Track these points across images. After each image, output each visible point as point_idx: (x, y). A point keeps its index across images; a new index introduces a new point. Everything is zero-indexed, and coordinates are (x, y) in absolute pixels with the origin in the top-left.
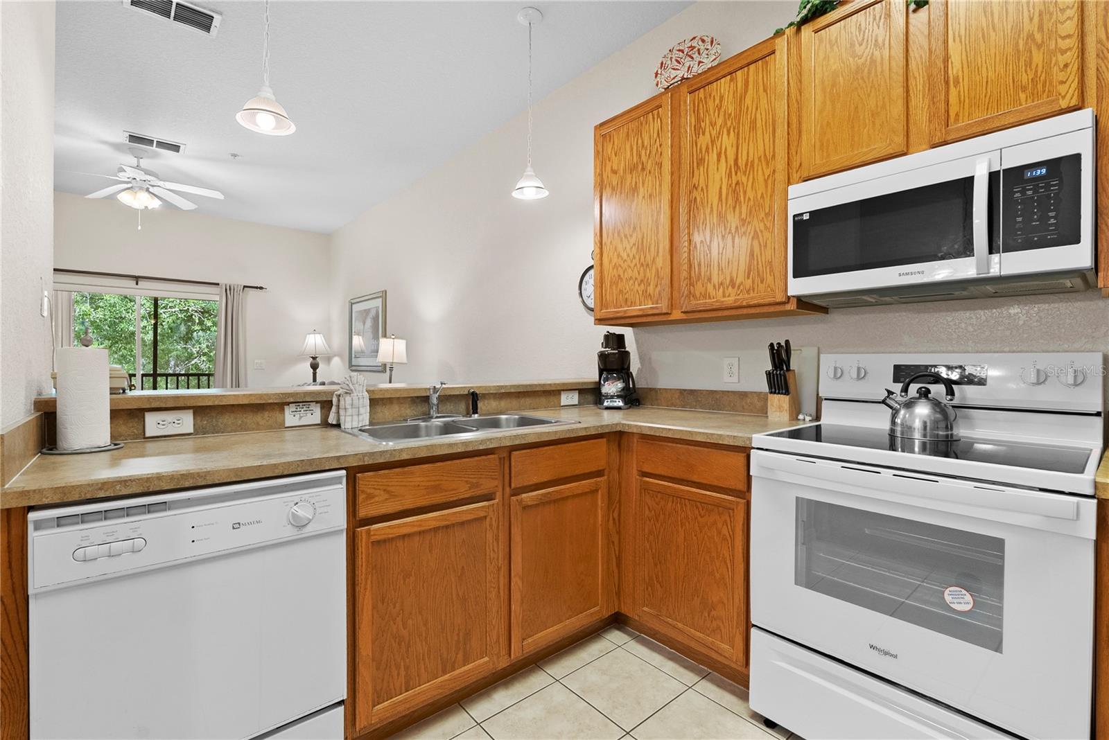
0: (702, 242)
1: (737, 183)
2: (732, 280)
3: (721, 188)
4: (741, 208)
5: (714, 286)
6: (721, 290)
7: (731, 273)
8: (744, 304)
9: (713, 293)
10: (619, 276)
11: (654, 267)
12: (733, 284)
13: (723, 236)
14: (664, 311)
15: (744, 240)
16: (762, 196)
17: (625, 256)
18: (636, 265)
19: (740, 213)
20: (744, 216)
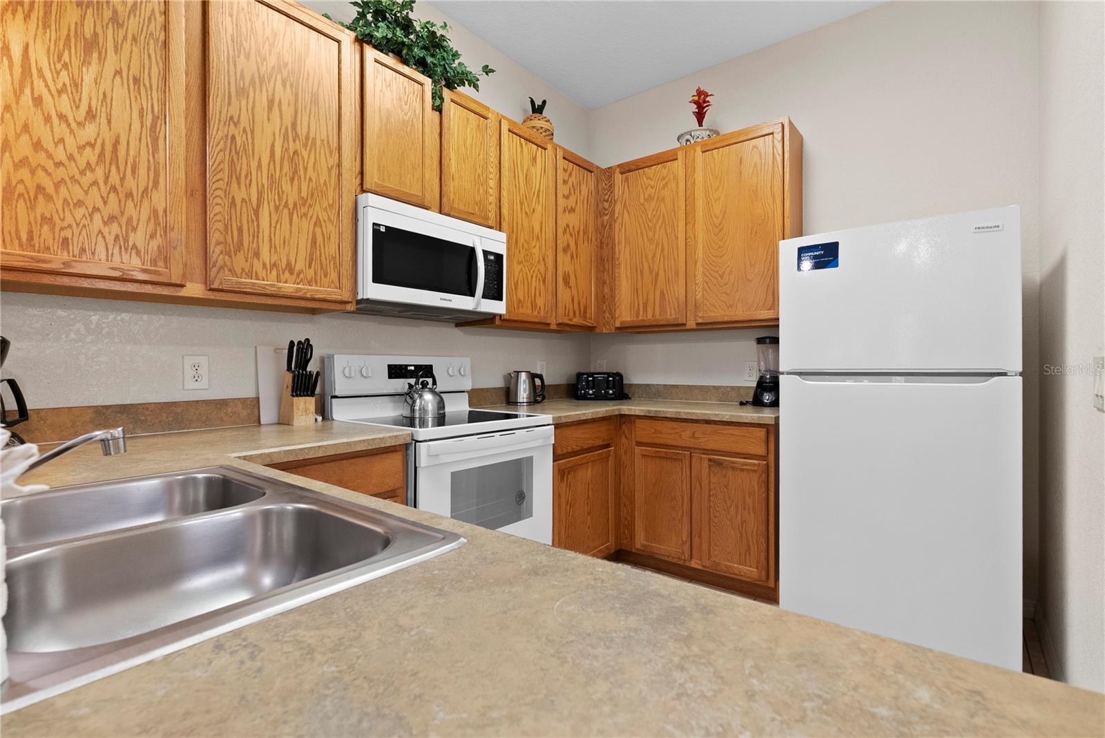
0: (243, 200)
1: (295, 152)
2: (289, 264)
3: (273, 146)
4: (300, 184)
5: (264, 265)
6: (274, 273)
7: (288, 256)
8: (308, 295)
9: (262, 273)
10: (40, 189)
11: (146, 203)
12: (290, 268)
13: (277, 208)
14: (174, 281)
15: (305, 223)
16: (325, 183)
17: (60, 154)
18: (95, 183)
19: (300, 190)
20: (304, 194)
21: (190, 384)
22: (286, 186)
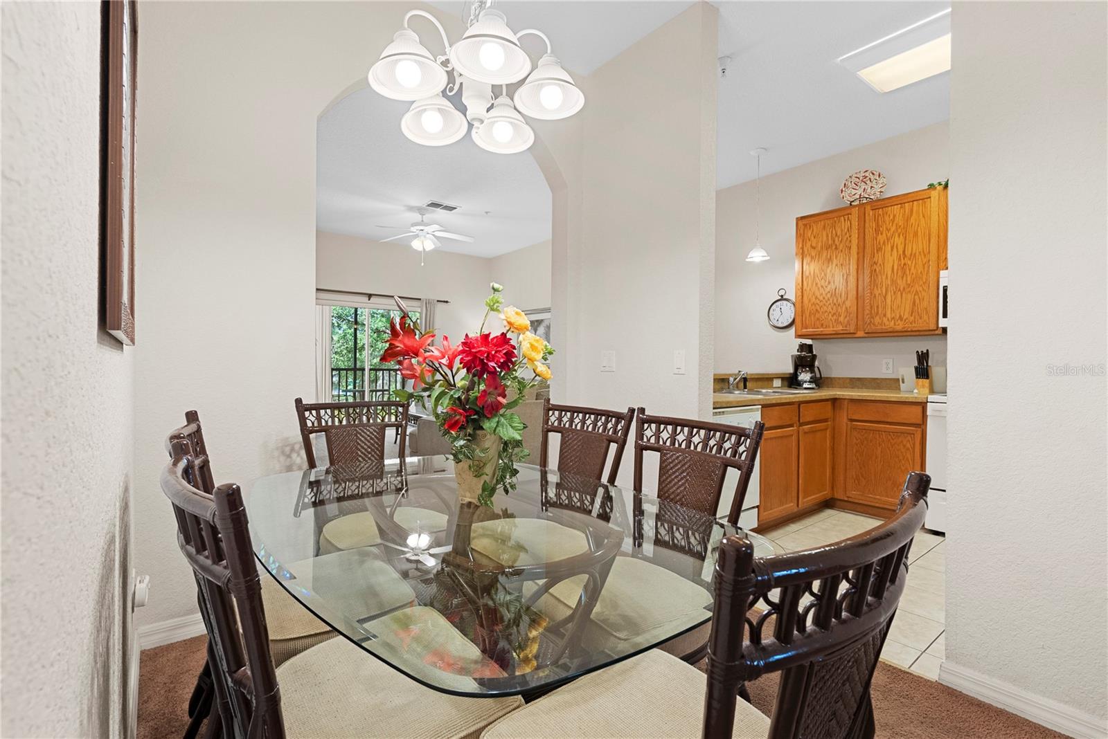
0: (879, 294)
1: (905, 264)
2: (900, 316)
3: (893, 266)
4: (907, 278)
5: (888, 319)
6: (893, 322)
7: (900, 313)
8: (909, 330)
9: (887, 323)
10: (817, 310)
11: (844, 306)
12: (901, 318)
13: (894, 293)
14: (852, 332)
15: (909, 296)
16: (921, 272)
17: (821, 298)
18: (830, 304)
19: (907, 280)
20: (909, 282)
21: (884, 370)
22: (899, 282)
